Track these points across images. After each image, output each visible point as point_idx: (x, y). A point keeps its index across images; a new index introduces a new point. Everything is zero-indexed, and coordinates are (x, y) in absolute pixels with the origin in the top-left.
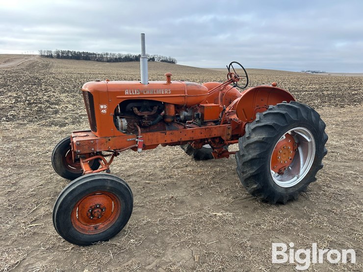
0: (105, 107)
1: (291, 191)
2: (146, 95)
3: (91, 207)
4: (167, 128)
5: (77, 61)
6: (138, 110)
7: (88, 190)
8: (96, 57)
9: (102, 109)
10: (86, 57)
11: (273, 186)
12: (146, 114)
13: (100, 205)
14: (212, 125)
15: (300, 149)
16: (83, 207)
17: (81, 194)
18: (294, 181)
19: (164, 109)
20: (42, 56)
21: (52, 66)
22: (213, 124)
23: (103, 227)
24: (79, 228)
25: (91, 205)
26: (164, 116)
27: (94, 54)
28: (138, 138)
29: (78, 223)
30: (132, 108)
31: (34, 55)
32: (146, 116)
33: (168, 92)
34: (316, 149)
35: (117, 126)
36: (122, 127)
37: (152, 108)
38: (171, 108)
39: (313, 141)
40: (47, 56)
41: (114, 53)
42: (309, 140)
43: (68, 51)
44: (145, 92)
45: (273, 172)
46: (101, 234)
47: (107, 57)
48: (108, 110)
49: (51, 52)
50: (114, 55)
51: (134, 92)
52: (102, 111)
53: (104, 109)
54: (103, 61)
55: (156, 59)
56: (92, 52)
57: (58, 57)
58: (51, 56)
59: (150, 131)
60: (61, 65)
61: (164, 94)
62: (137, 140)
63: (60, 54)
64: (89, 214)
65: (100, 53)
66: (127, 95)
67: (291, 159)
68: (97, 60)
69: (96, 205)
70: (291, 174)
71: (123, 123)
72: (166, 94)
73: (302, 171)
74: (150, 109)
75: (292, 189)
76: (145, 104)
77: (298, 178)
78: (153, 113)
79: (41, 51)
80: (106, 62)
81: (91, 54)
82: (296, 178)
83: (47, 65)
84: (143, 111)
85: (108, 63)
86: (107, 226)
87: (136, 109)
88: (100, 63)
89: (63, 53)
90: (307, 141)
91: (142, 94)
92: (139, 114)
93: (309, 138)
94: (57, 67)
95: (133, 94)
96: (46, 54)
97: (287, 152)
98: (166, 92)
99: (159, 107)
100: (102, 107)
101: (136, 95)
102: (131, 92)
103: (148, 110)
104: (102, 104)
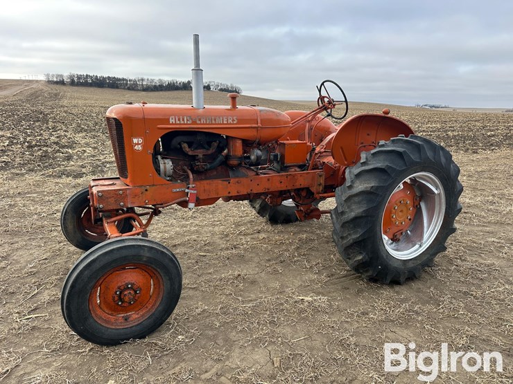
0: (141, 141)
1: (411, 265)
2: (202, 125)
3: (119, 288)
4: (231, 174)
5: (100, 90)
6: (189, 147)
7: (115, 260)
8: (127, 84)
9: (136, 144)
10: (113, 84)
11: (385, 257)
12: (200, 153)
13: (132, 284)
14: (296, 171)
15: (423, 205)
16: (107, 288)
17: (103, 267)
18: (415, 251)
19: (227, 146)
20: (50, 82)
21: (62, 97)
22: (298, 169)
23: (136, 317)
24: (100, 318)
25: (120, 284)
26: (227, 157)
27: (123, 79)
28: (188, 188)
29: (99, 312)
30: (180, 144)
31: (37, 81)
32: (201, 156)
33: (233, 120)
34: (446, 204)
35: (158, 170)
36: (165, 172)
37: (209, 144)
38: (238, 145)
39: (442, 192)
40: (57, 83)
41: (153, 78)
42: (436, 192)
43: (87, 75)
44: (200, 120)
45: (385, 238)
46: (134, 328)
47: (142, 85)
48: (144, 146)
49: (62, 76)
50: (152, 81)
51: (183, 120)
52: (136, 147)
53: (138, 144)
54: (138, 90)
55: (212, 87)
56: (120, 77)
57: (73, 83)
58: (62, 83)
59: (206, 179)
60: (76, 95)
61: (227, 124)
62: (187, 190)
63: (76, 79)
64: (116, 298)
65: (132, 78)
66: (172, 124)
67: (410, 219)
68: (129, 89)
69: (127, 285)
70: (410, 241)
71: (167, 165)
72: (230, 124)
73: (426, 236)
74: (206, 146)
75: (412, 261)
76: (199, 138)
77: (420, 246)
78: (210, 152)
79: (48, 75)
80: (140, 90)
81: (119, 80)
82: (417, 246)
83: (56, 95)
84: (196, 148)
85: (144, 93)
86: (142, 316)
87: (185, 146)
88: (133, 92)
89: (79, 77)
90: (434, 193)
91: (194, 123)
92: (190, 153)
93: (437, 188)
94: (71, 98)
95: (182, 122)
96: (55, 80)
97: (404, 209)
98: (230, 121)
99: (220, 142)
100: (135, 141)
101: (186, 124)
102: (179, 120)
103: (204, 148)
104: (136, 137)
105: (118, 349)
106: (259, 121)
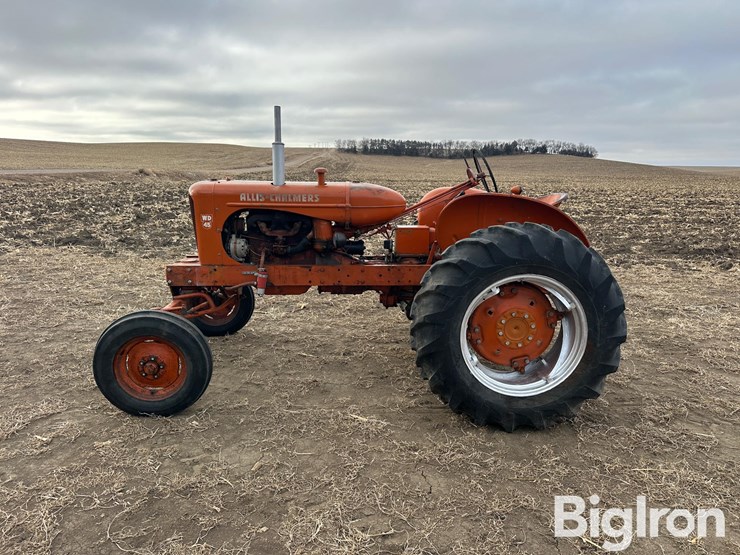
0: (210, 218)
2: (275, 203)
3: (143, 358)
4: (317, 260)
5: (396, 158)
6: (268, 227)
7: (135, 330)
8: (429, 150)
9: (205, 221)
10: (412, 150)
12: (280, 234)
13: (156, 358)
14: (411, 263)
16: (134, 357)
17: (124, 335)
19: (311, 228)
20: (340, 150)
21: (352, 168)
22: (414, 262)
23: (162, 393)
24: (127, 385)
25: (144, 355)
26: (312, 240)
27: (426, 144)
28: (258, 271)
29: (126, 379)
30: (256, 223)
31: (327, 149)
32: (280, 237)
33: (314, 199)
34: (589, 326)
35: (228, 251)
36: (235, 252)
37: (291, 225)
38: (322, 227)
39: (580, 307)
40: (348, 151)
41: (464, 140)
42: (567, 305)
43: (383, 140)
44: (274, 198)
46: (157, 404)
47: (449, 150)
48: (214, 224)
49: (354, 142)
50: (464, 143)
51: (255, 197)
52: (205, 225)
53: (207, 221)
54: (443, 157)
55: (549, 149)
56: (423, 141)
57: (365, 151)
58: (353, 151)
59: (290, 264)
60: (366, 165)
61: (307, 202)
62: (256, 274)
63: (369, 146)
64: (141, 369)
65: (438, 141)
66: (243, 201)
68: (431, 156)
69: (150, 357)
70: (535, 376)
71: (238, 245)
72: (311, 202)
73: (559, 369)
74: (288, 227)
76: (277, 217)
77: (547, 383)
78: (291, 233)
79: (339, 142)
80: (446, 158)
81: (421, 144)
83: (344, 166)
84: (276, 229)
85: (450, 161)
86: (168, 394)
87: (263, 226)
88: (436, 160)
89: (373, 143)
90: (565, 306)
91: (268, 201)
92: (267, 234)
93: (571, 301)
94: (360, 170)
96: (346, 147)
97: (521, 325)
98: (311, 199)
99: (303, 224)
100: (204, 218)
101: (258, 202)
102: (250, 197)
103: (284, 229)
104: (205, 214)
105: (136, 420)
106: (347, 199)
